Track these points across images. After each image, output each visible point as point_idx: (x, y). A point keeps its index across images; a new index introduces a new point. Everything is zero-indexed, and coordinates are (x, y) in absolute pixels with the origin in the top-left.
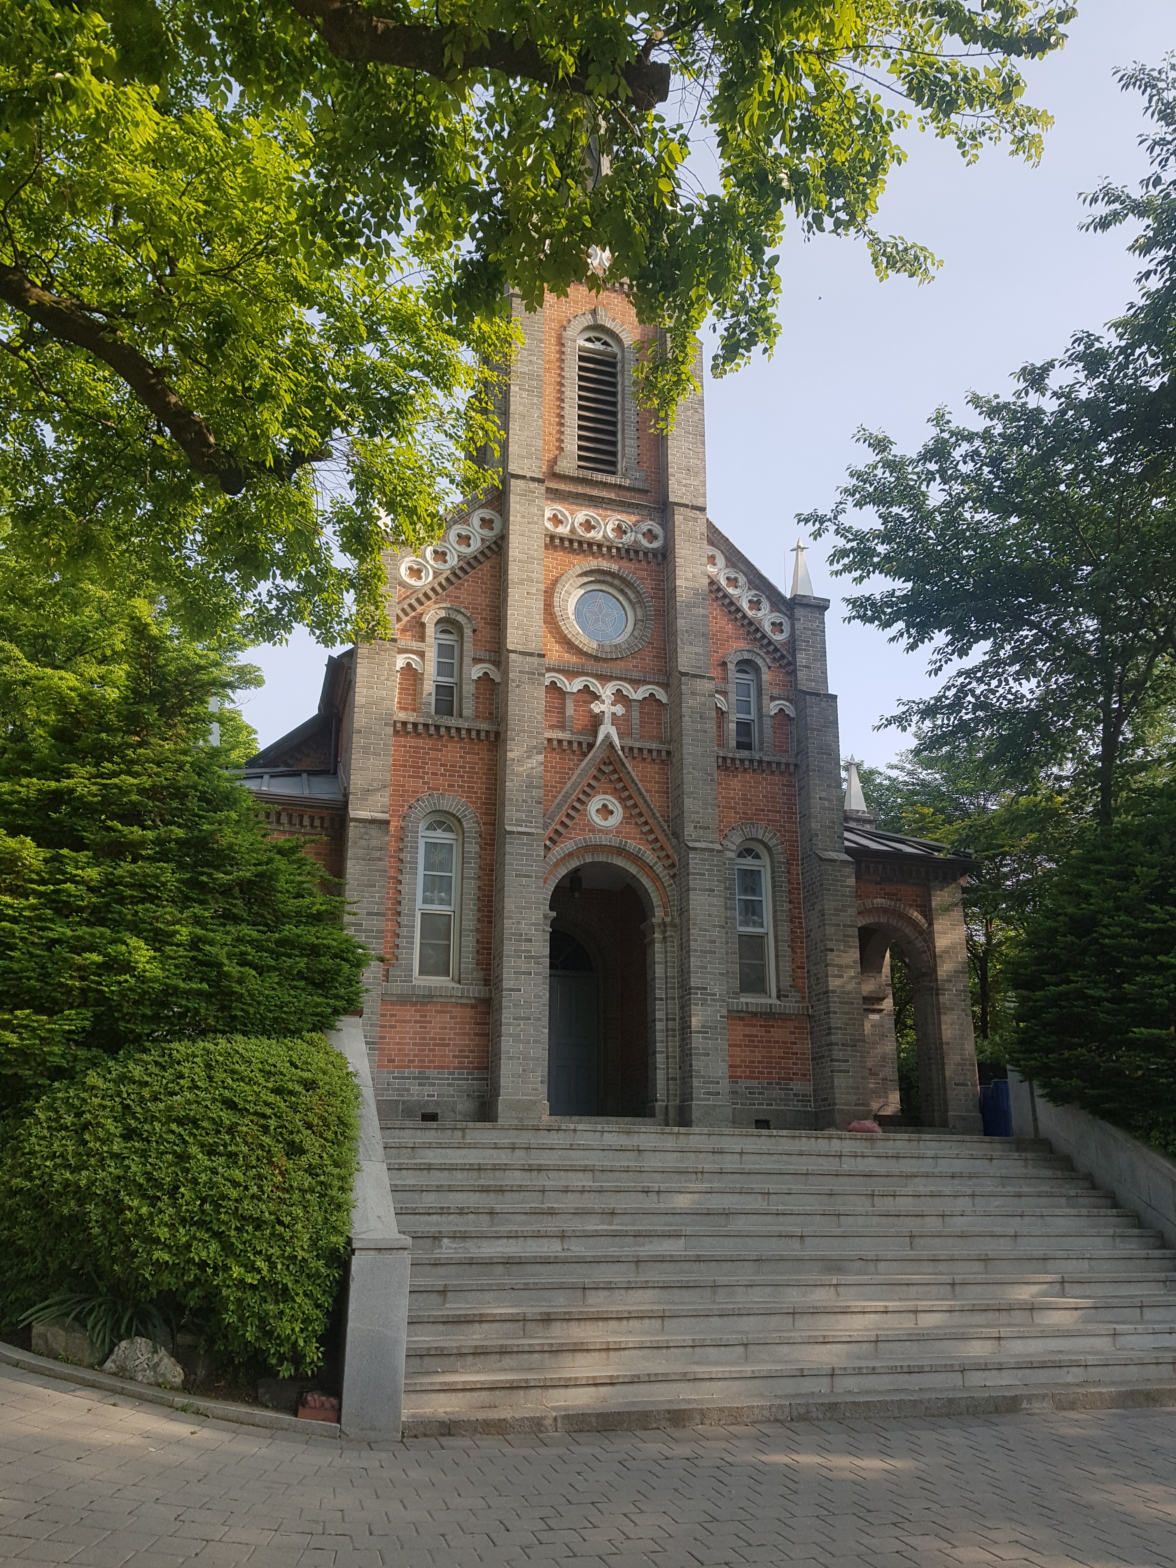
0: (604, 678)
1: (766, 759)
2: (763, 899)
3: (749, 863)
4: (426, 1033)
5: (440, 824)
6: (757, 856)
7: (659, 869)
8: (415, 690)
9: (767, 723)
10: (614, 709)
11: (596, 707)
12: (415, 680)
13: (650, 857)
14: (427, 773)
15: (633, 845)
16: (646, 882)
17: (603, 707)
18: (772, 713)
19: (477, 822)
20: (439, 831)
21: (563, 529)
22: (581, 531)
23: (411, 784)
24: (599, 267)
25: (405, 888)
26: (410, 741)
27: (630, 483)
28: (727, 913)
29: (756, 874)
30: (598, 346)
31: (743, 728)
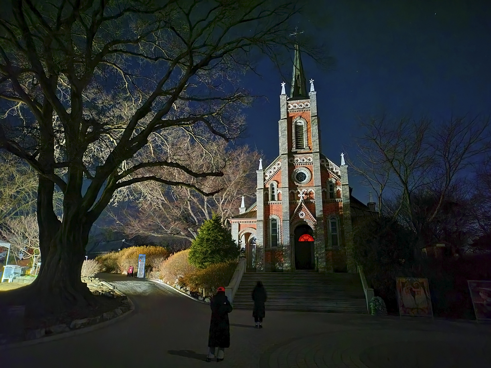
1: (335, 200)
2: (337, 227)
3: (333, 220)
6: (335, 219)
7: (313, 224)
9: (335, 192)
10: (302, 195)
11: (299, 196)
12: (268, 195)
13: (311, 222)
14: (270, 211)
15: (308, 220)
17: (300, 195)
19: (279, 219)
20: (274, 221)
21: (293, 162)
22: (296, 162)
23: (268, 214)
24: (298, 108)
25: (268, 232)
26: (267, 206)
27: (306, 150)
28: (328, 231)
29: (335, 222)
30: (299, 124)
31: (331, 194)
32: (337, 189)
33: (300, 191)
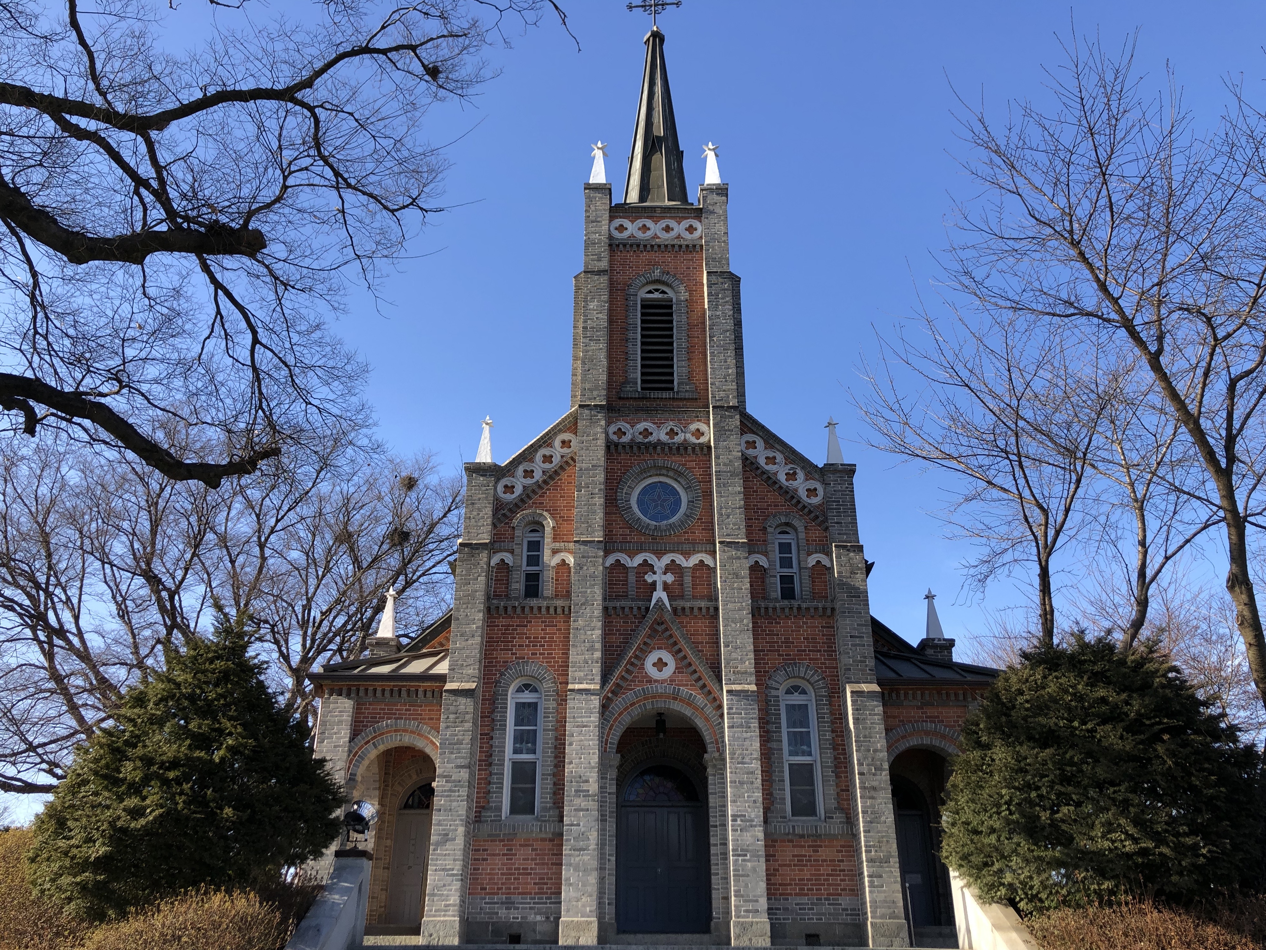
0: (659, 554)
1: (804, 605)
2: (811, 730)
3: (796, 699)
4: (512, 864)
5: (527, 686)
6: (804, 692)
7: (709, 709)
8: (508, 580)
9: (806, 574)
10: (664, 578)
11: (649, 578)
12: (508, 572)
13: (700, 700)
14: (515, 646)
15: (685, 690)
16: (699, 722)
17: (655, 577)
18: (810, 565)
19: (555, 683)
20: (526, 692)
21: (625, 439)
22: (640, 439)
23: (502, 656)
24: (656, 236)
25: (496, 742)
26: (502, 621)
27: (681, 395)
28: (774, 745)
29: (804, 708)
30: (656, 295)
31: (787, 580)
32: (812, 561)
33: (652, 559)
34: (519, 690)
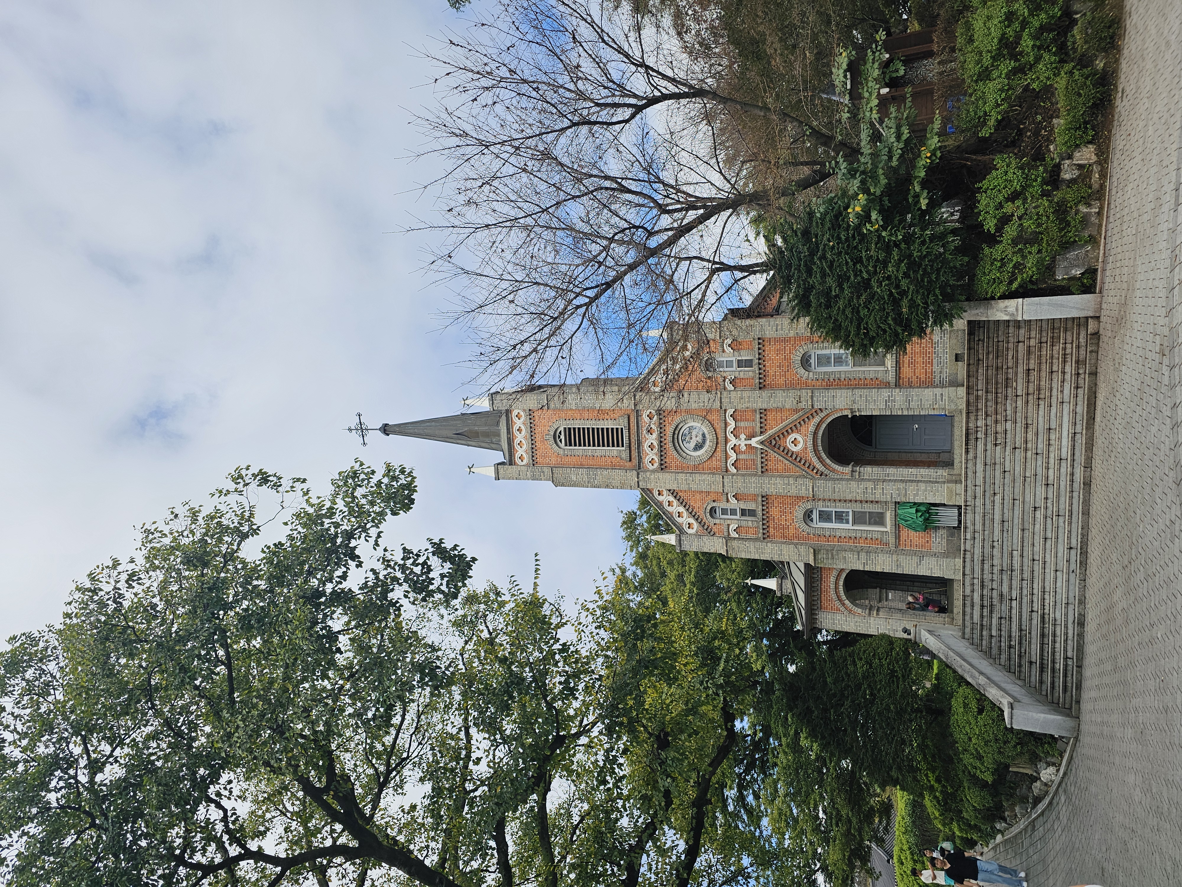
0: (726, 441)
1: (757, 356)
2: (832, 353)
5: (809, 516)
6: (809, 357)
7: (822, 415)
8: (746, 527)
9: (737, 354)
10: (741, 436)
11: (743, 448)
12: (741, 527)
13: (817, 419)
14: (786, 523)
15: (812, 428)
16: (829, 420)
17: (743, 445)
18: (731, 351)
19: (807, 502)
20: (812, 516)
21: (656, 459)
22: (655, 450)
23: (792, 531)
24: (525, 438)
25: (843, 535)
26: (771, 530)
27: (626, 424)
28: (843, 376)
29: (819, 357)
30: (562, 437)
31: (740, 363)
32: (728, 350)
33: (730, 445)
34: (812, 520)
